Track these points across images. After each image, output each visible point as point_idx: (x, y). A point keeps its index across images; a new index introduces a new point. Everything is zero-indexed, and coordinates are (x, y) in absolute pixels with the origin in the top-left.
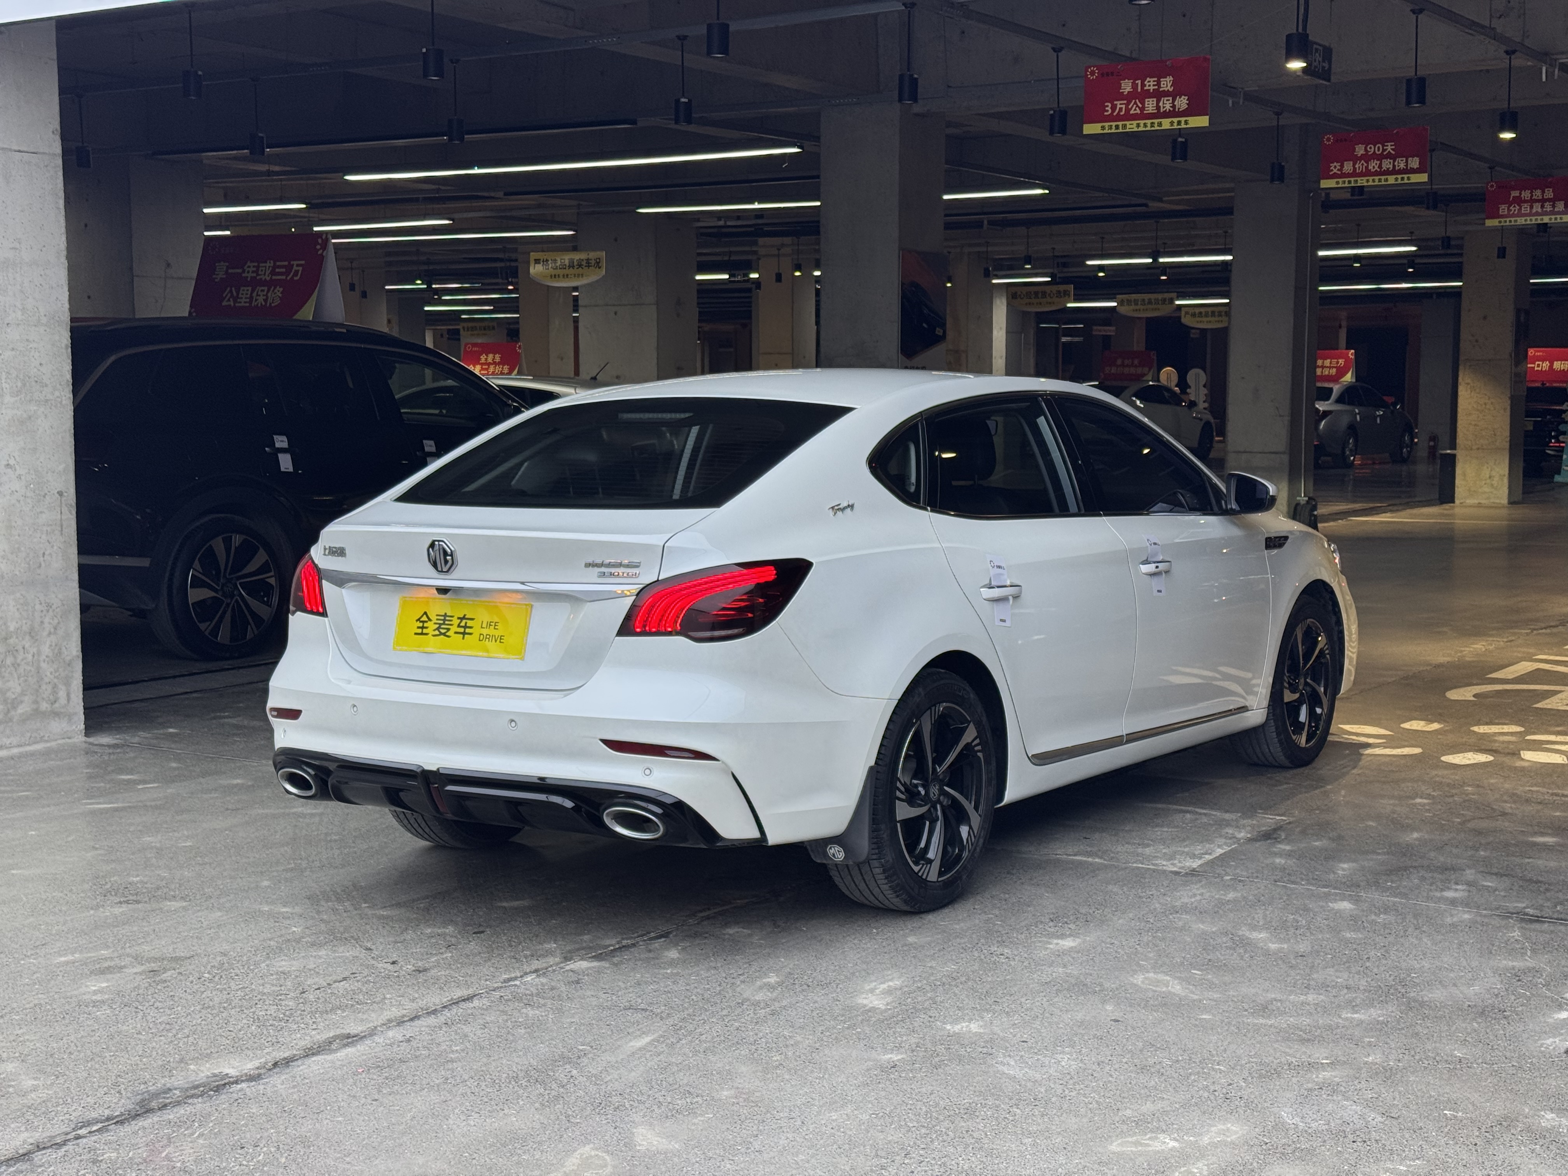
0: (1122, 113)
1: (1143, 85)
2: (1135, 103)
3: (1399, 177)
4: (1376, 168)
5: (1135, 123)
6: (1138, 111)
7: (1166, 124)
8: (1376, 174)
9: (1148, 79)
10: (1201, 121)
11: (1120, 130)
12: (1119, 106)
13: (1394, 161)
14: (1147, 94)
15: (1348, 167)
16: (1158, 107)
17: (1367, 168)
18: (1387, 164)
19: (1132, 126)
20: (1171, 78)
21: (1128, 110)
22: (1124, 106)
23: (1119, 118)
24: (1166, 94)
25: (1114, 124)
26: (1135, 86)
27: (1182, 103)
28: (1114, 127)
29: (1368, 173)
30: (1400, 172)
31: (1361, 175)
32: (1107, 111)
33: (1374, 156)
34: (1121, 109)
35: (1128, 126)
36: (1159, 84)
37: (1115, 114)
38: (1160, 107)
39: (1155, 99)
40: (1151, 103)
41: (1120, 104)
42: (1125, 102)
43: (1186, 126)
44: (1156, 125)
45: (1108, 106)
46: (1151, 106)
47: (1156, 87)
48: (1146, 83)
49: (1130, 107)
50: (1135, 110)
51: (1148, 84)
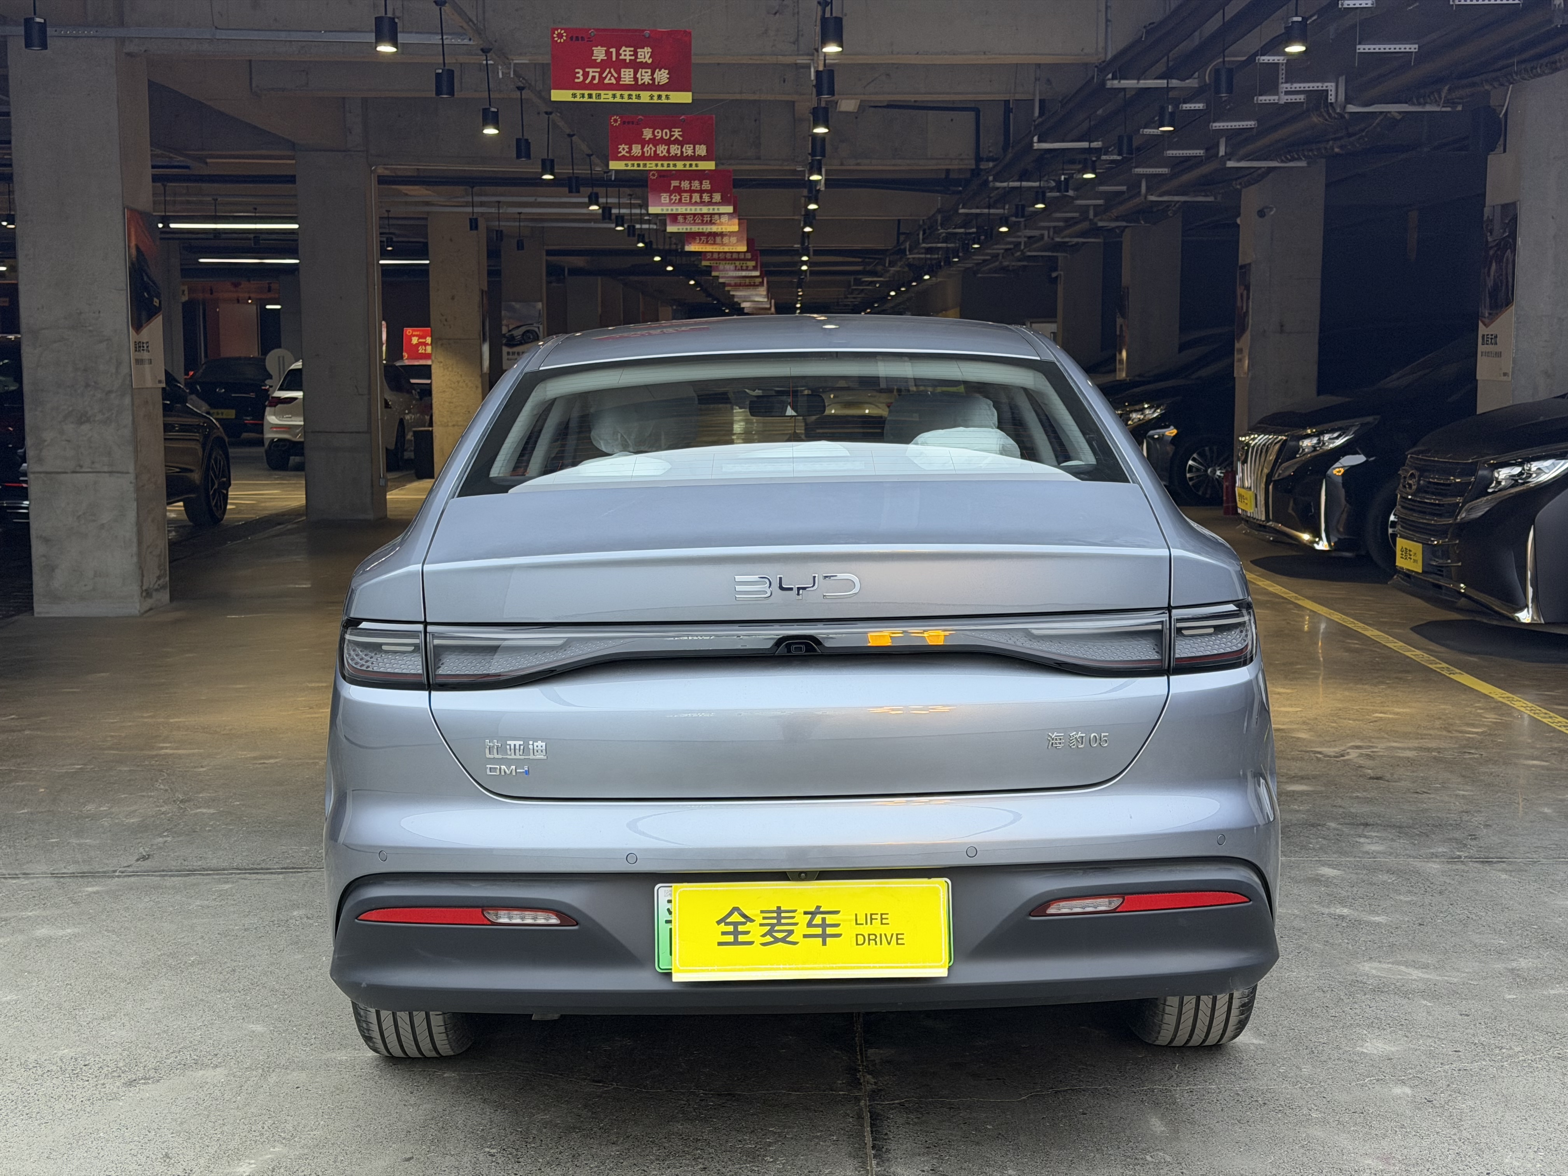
0: (596, 81)
1: (618, 54)
2: (610, 72)
3: (688, 163)
4: (665, 153)
5: (611, 93)
6: (613, 81)
7: (645, 97)
8: (664, 158)
9: (624, 48)
10: (685, 97)
11: (594, 100)
12: (591, 74)
13: (682, 148)
14: (625, 64)
15: (636, 150)
16: (636, 79)
17: (655, 151)
18: (675, 150)
19: (607, 96)
20: (650, 50)
21: (601, 79)
22: (597, 75)
23: (591, 86)
24: (644, 65)
25: (586, 92)
26: (609, 54)
27: (662, 76)
28: (586, 96)
29: (656, 157)
30: (688, 158)
31: (650, 158)
32: (578, 78)
33: (662, 141)
34: (594, 78)
35: (603, 96)
36: (635, 54)
37: (587, 82)
38: (638, 79)
39: (632, 70)
40: (627, 73)
41: (592, 72)
42: (598, 70)
43: (666, 101)
44: (634, 97)
45: (578, 73)
46: (627, 76)
47: (633, 58)
48: (621, 52)
49: (604, 75)
50: (610, 79)
51: (623, 53)
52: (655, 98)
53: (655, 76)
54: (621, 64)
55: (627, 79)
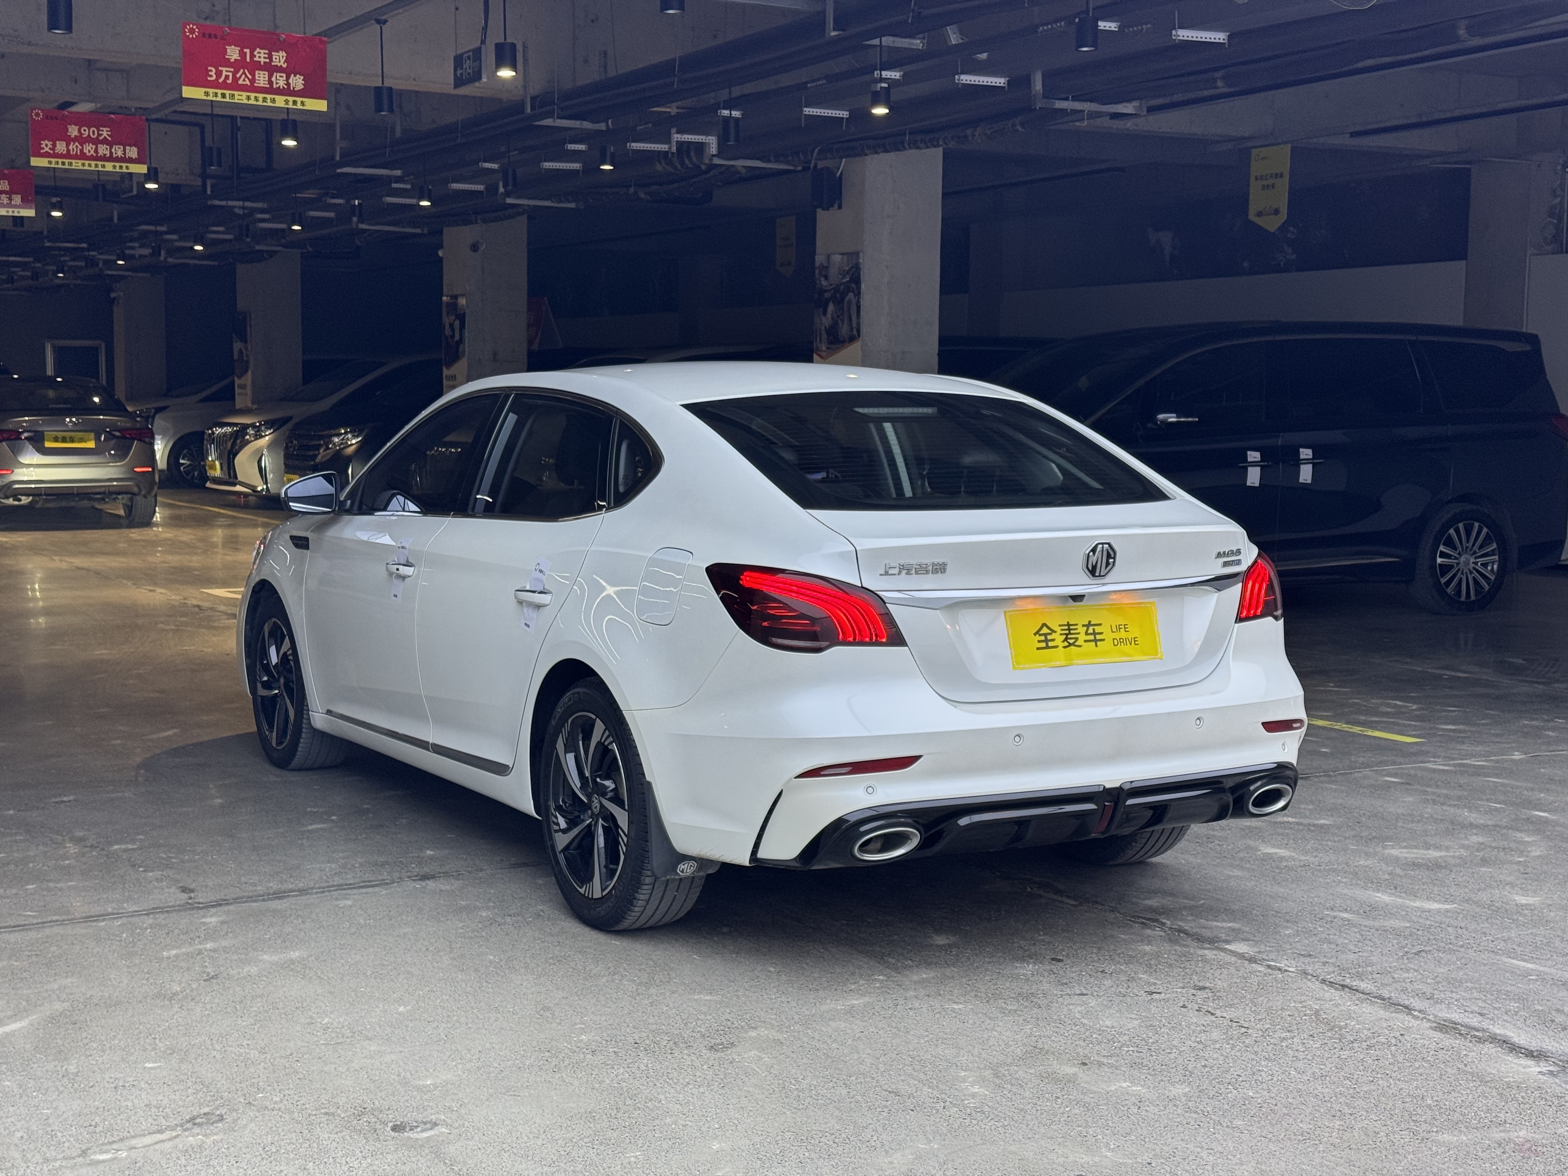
1: (252, 56)
2: (244, 73)
3: (117, 164)
4: (92, 152)
5: (245, 94)
6: (248, 82)
7: (280, 101)
8: (92, 158)
9: (258, 50)
10: (321, 105)
11: (228, 100)
12: (224, 73)
13: (111, 148)
14: (258, 66)
15: (61, 147)
16: (270, 82)
17: (81, 150)
18: (103, 150)
19: (241, 97)
20: (284, 54)
21: (235, 79)
22: (231, 74)
23: (225, 86)
24: (279, 69)
25: (220, 92)
26: (242, 54)
27: (297, 82)
28: (219, 95)
29: (82, 156)
30: (118, 160)
31: (76, 157)
32: (211, 76)
33: (89, 140)
34: (227, 77)
35: (237, 97)
36: (270, 57)
37: (221, 80)
38: (272, 82)
39: (267, 73)
40: (262, 76)
41: (226, 71)
42: (232, 70)
43: (301, 107)
44: (269, 101)
45: (211, 71)
46: (262, 79)
47: (268, 60)
48: (255, 53)
49: (238, 76)
50: (244, 80)
51: (258, 55)
52: (291, 103)
53: (290, 81)
54: (255, 66)
55: (262, 82)
